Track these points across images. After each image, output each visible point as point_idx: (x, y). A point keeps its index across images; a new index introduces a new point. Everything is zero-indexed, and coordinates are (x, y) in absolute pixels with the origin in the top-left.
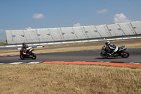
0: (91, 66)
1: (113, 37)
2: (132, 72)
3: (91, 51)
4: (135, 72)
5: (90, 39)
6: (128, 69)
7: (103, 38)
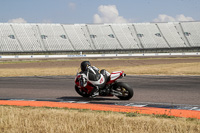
0: (48, 111)
1: (99, 52)
2: (129, 122)
3: (51, 78)
4: (133, 123)
5: (50, 53)
6: (121, 116)
7: (78, 52)
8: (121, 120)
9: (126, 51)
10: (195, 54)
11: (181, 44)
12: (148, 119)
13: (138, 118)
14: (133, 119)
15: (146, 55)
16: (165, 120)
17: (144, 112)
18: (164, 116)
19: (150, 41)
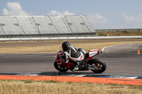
8: (20, 86)
9: (27, 36)
10: (75, 38)
11: (66, 31)
12: (40, 84)
13: (33, 84)
14: (29, 84)
15: (42, 38)
16: (52, 84)
17: (37, 79)
18: (51, 81)
19: (45, 29)
